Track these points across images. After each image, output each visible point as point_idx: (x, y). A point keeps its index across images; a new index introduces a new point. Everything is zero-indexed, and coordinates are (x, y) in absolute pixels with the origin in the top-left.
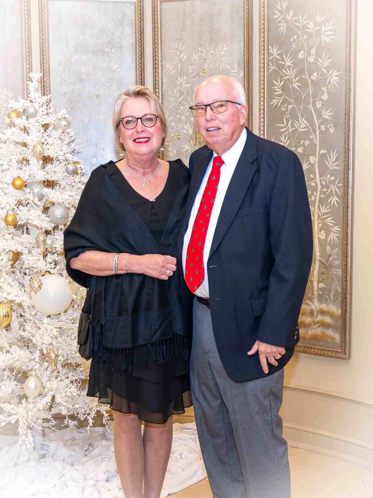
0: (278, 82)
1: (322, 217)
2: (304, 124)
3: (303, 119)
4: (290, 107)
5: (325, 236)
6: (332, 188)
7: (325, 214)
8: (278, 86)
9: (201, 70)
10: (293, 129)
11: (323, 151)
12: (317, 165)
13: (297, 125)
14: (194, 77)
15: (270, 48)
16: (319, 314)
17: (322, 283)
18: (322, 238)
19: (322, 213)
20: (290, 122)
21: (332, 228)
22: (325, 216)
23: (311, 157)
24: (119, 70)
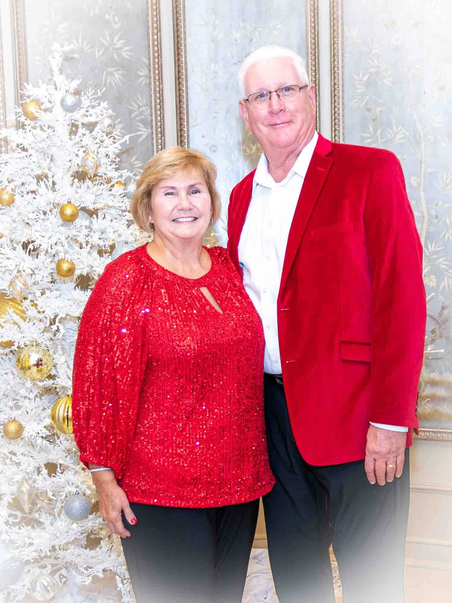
0: (359, 76)
1: (432, 257)
2: (402, 134)
3: (400, 127)
4: (378, 109)
5: (437, 282)
6: (446, 219)
7: (434, 253)
8: (360, 81)
9: (245, 55)
10: (384, 140)
11: (430, 170)
12: (422, 189)
13: (391, 135)
14: (235, 64)
15: (346, 28)
16: (428, 385)
17: (431, 343)
18: (431, 286)
19: (430, 251)
20: (379, 131)
21: (447, 272)
22: (435, 256)
23: (413, 177)
24: (126, 48)
